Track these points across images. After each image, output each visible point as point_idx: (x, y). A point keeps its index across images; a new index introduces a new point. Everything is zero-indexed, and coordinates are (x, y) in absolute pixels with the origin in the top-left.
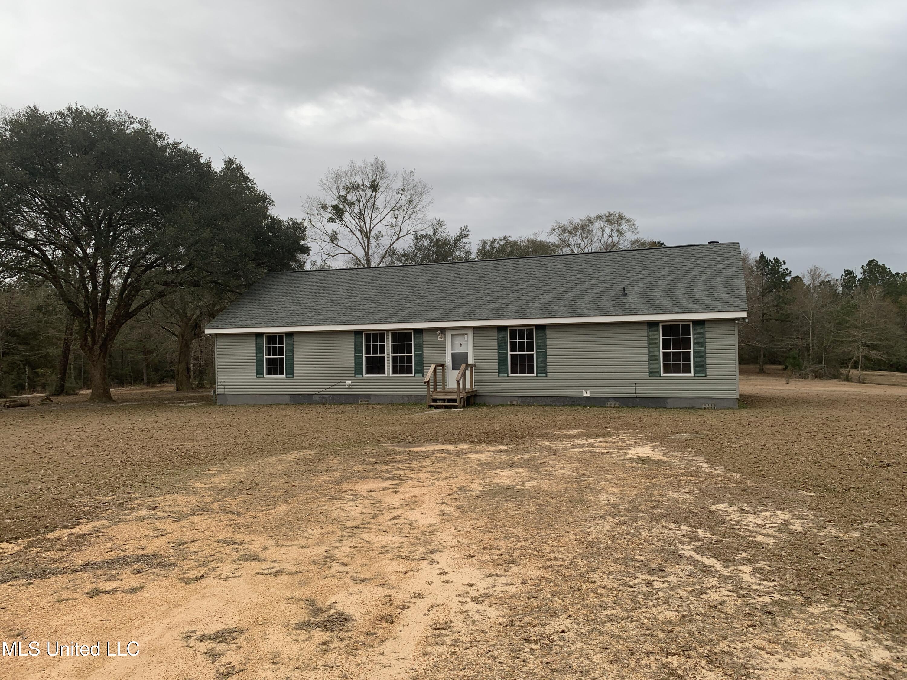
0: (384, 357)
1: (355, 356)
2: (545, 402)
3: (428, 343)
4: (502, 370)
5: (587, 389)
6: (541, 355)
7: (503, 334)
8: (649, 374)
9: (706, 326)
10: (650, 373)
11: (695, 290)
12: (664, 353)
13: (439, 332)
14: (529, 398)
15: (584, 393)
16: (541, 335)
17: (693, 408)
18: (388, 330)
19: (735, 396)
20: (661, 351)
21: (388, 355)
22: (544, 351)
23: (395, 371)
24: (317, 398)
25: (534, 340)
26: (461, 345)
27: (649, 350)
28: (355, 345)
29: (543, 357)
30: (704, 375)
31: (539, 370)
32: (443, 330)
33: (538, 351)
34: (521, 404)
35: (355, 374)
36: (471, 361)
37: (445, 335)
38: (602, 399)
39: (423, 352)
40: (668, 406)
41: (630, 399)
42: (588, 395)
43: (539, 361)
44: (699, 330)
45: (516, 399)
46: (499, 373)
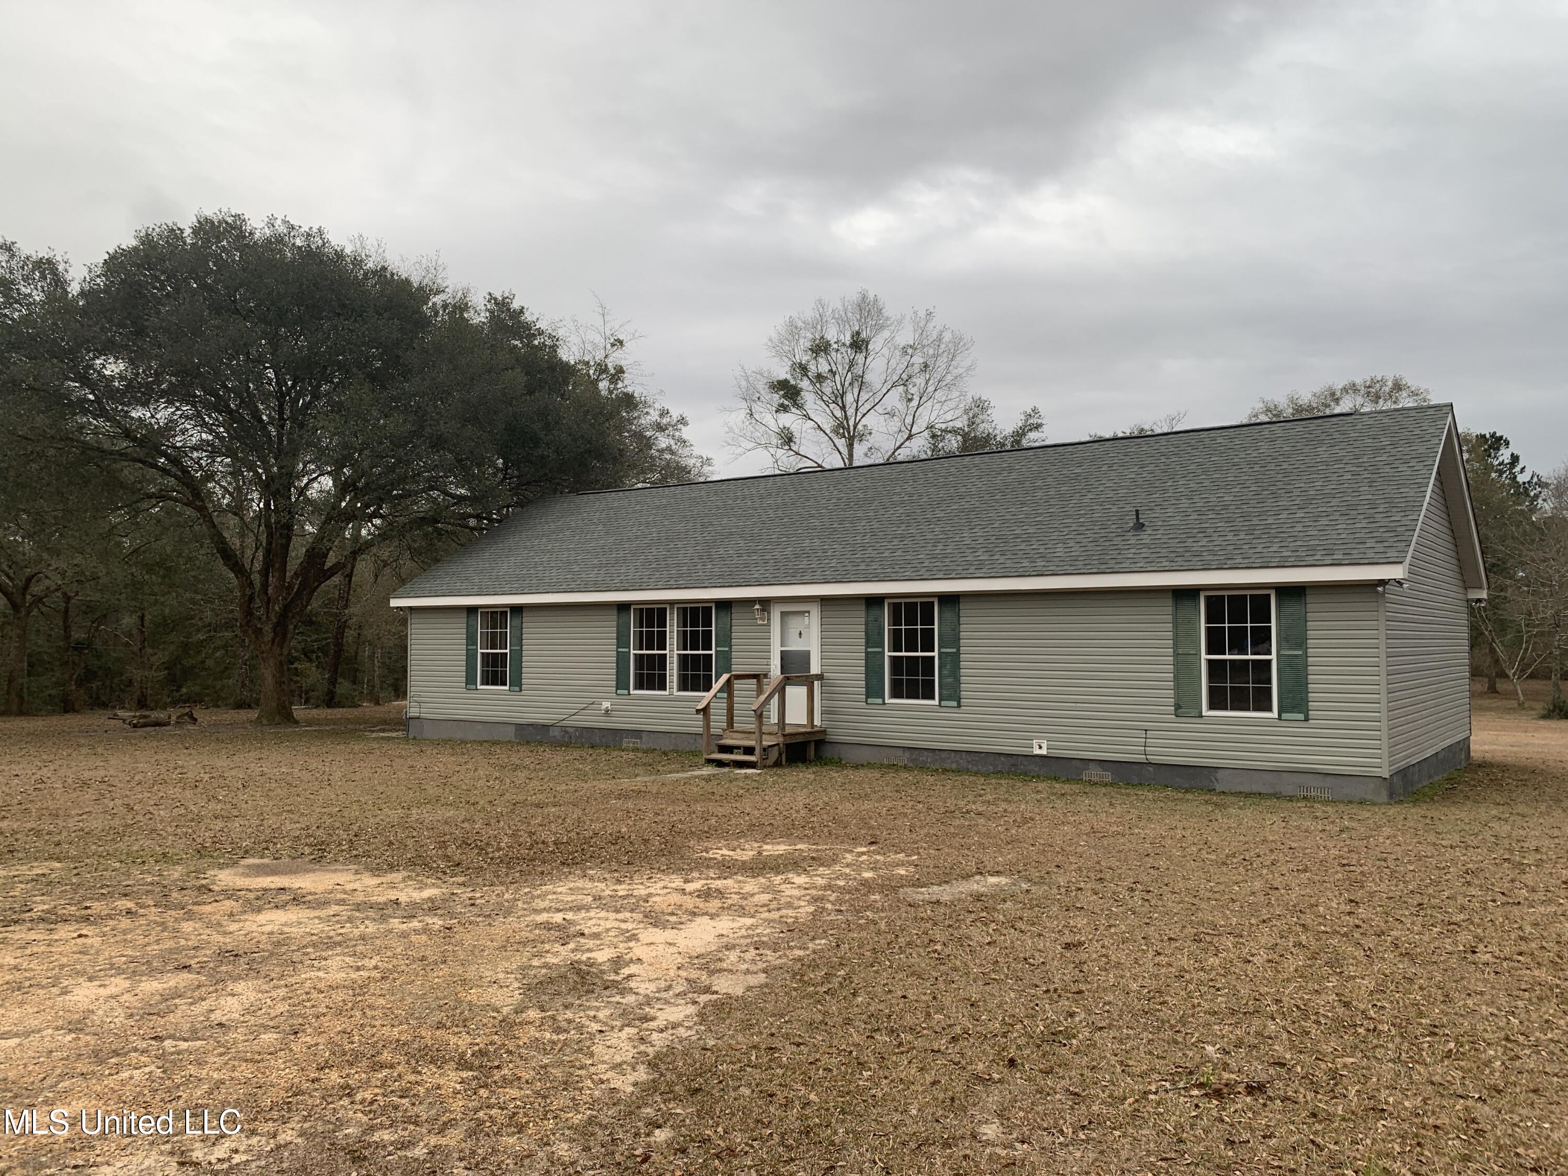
0: (666, 655)
1: (618, 652)
2: (957, 762)
3: (741, 632)
4: (873, 690)
5: (1042, 738)
6: (949, 659)
7: (875, 612)
8: (1176, 710)
9: (1309, 599)
10: (1178, 707)
11: (1300, 514)
12: (1210, 662)
13: (757, 607)
14: (926, 753)
15: (1036, 747)
16: (948, 615)
17: (1277, 796)
18: (672, 603)
19: (1377, 772)
20: (1204, 656)
21: (673, 652)
22: (954, 650)
23: (683, 687)
24: (555, 733)
25: (936, 627)
26: (800, 634)
27: (1176, 655)
28: (618, 633)
29: (953, 662)
30: (1301, 716)
31: (944, 692)
32: (766, 603)
33: (943, 650)
34: (910, 764)
35: (617, 689)
36: (815, 669)
37: (769, 613)
38: (1074, 762)
39: (731, 649)
40: (1219, 788)
41: (1135, 767)
42: (1044, 752)
43: (945, 672)
44: (1292, 608)
45: (900, 753)
46: (868, 696)
